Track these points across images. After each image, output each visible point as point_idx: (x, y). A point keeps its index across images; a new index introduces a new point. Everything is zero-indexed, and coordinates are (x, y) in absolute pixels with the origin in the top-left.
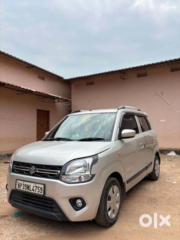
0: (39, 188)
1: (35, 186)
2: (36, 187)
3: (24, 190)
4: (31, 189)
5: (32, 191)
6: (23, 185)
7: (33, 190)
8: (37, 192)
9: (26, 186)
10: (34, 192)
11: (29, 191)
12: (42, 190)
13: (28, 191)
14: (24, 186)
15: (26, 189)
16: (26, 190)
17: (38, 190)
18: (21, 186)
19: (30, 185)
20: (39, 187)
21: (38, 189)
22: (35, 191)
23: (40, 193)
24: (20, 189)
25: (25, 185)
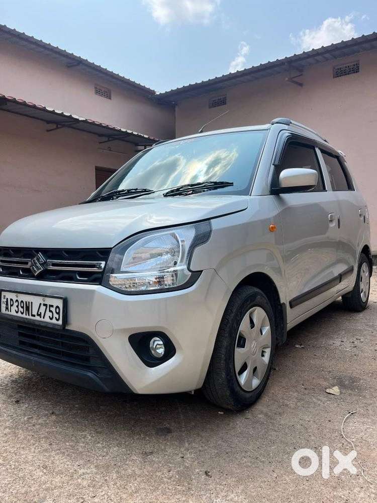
0: (53, 309)
1: (44, 305)
2: (45, 307)
3: (19, 314)
4: (35, 313)
5: (37, 318)
6: (17, 304)
7: (39, 315)
8: (47, 319)
9: (22, 304)
10: (42, 319)
11: (30, 317)
12: (58, 313)
13: (27, 317)
14: (17, 306)
15: (22, 313)
16: (24, 316)
17: (50, 314)
18: (11, 305)
19: (32, 303)
20: (52, 306)
21: (50, 311)
22: (44, 318)
23: (54, 321)
24: (9, 313)
25: (20, 302)
